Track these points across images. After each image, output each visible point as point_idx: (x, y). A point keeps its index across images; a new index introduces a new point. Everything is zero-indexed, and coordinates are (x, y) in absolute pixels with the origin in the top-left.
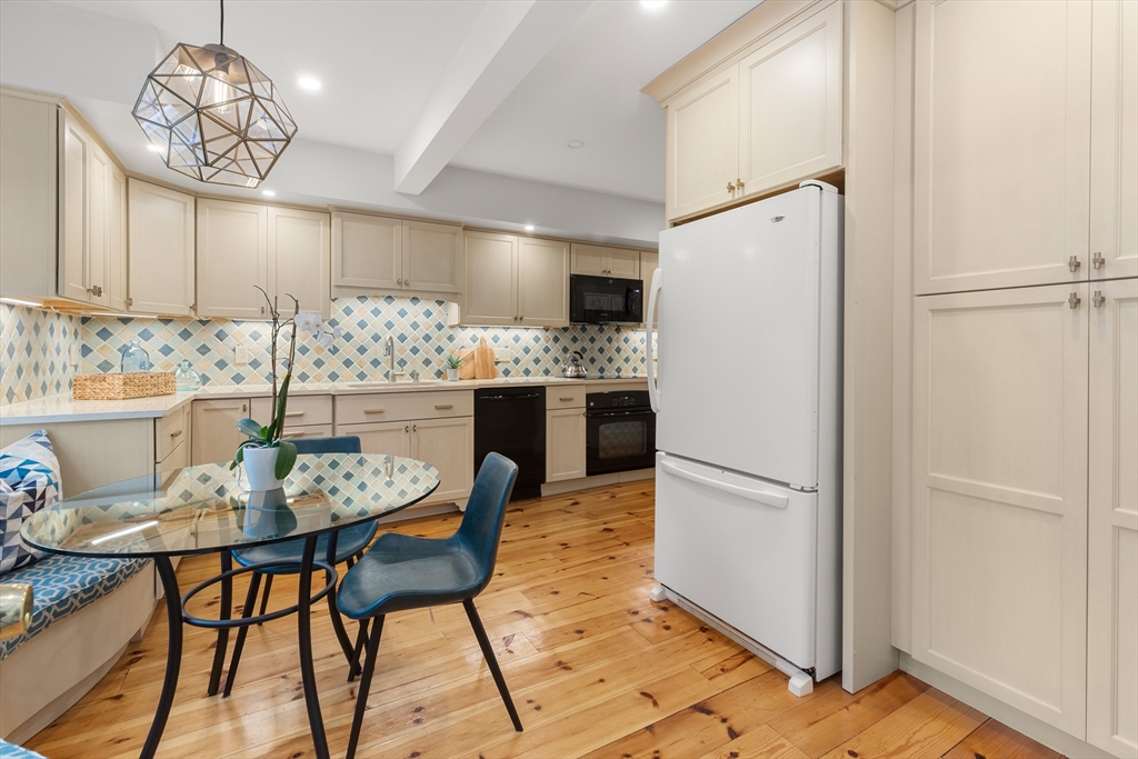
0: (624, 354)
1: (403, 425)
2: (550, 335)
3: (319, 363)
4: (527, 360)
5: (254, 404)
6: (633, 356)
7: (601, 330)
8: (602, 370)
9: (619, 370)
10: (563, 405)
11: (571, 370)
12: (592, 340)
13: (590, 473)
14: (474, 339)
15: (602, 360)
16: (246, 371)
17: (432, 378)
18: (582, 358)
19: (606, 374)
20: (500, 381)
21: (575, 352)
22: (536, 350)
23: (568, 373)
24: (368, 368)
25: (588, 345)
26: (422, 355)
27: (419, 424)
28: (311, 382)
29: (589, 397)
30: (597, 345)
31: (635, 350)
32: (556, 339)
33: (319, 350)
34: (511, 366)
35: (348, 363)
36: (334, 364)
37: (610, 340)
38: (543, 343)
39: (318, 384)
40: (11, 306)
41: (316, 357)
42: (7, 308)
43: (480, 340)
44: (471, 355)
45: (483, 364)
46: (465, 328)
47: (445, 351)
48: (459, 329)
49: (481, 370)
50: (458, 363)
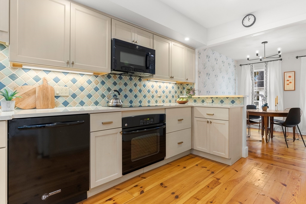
0: (143, 93)
2: (99, 80)
4: (82, 96)
6: (148, 95)
7: (131, 79)
8: (131, 102)
9: (140, 102)
10: (105, 127)
11: (112, 102)
12: (126, 84)
13: (124, 173)
14: (37, 79)
15: (131, 96)
18: (119, 94)
19: (133, 104)
20: (59, 110)
21: (115, 91)
22: (89, 89)
23: (110, 104)
25: (123, 87)
29: (124, 120)
30: (129, 88)
31: (149, 91)
32: (103, 83)
34: (69, 99)
37: (135, 85)
38: (94, 85)
43: (42, 79)
44: (33, 90)
45: (43, 97)
46: (27, 70)
47: (7, 86)
48: (22, 70)
49: (42, 102)
50: (12, 95)
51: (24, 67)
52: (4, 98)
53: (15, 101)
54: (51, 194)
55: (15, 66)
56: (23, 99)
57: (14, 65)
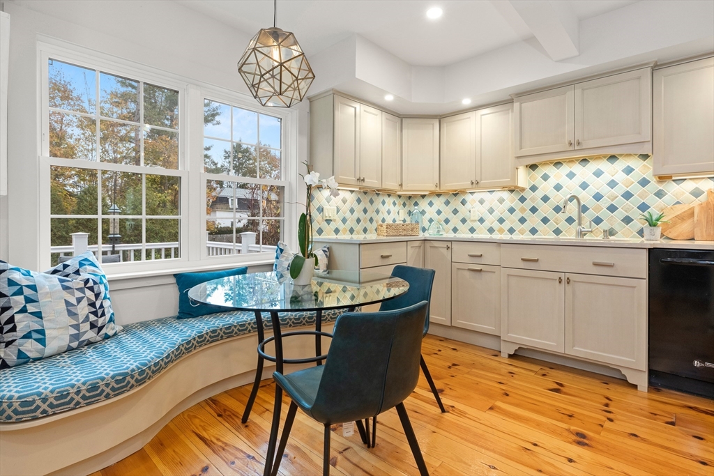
1: (557, 276)
3: (522, 220)
5: (455, 246)
14: (697, 193)
16: (477, 225)
17: (633, 237)
24: (563, 225)
26: (621, 214)
27: (572, 277)
28: (517, 234)
33: (523, 210)
35: (545, 220)
36: (534, 221)
39: (522, 236)
40: (352, 192)
41: (520, 215)
42: (350, 193)
43: (706, 193)
44: (691, 211)
45: (707, 222)
46: (681, 181)
47: (652, 208)
48: (673, 183)
49: (704, 230)
50: (658, 220)
51: (674, 178)
52: (648, 223)
53: (661, 228)
54: (708, 364)
55: (662, 179)
56: (674, 224)
57: (660, 178)
